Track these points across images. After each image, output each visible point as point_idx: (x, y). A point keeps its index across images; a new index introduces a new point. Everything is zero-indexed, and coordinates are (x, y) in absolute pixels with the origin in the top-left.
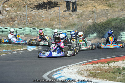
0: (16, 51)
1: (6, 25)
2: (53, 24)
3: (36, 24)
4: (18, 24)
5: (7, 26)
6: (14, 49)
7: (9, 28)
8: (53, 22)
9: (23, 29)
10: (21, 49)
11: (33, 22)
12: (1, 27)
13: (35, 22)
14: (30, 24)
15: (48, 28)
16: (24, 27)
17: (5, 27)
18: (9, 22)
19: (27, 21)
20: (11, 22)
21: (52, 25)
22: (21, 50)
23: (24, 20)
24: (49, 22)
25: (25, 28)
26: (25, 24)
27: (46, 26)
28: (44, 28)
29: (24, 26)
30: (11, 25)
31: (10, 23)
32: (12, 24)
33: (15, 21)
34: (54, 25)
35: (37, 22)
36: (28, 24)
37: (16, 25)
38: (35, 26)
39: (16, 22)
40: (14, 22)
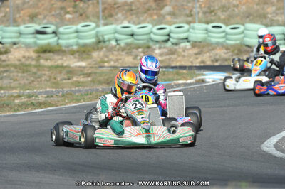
0: (175, 85)
1: (141, 18)
2: (268, 13)
3: (219, 13)
4: (173, 14)
5: (144, 21)
6: (169, 80)
7: (150, 26)
8: (266, 6)
9: (186, 27)
10: (187, 80)
11: (212, 9)
12: (129, 22)
13: (217, 8)
14: (205, 13)
15: (254, 23)
16: (189, 23)
17: (139, 23)
18: (148, 10)
19: (198, 5)
20: (153, 10)
21: (265, 16)
22: (189, 81)
23: (190, 5)
24: (256, 7)
25: (192, 25)
26: (192, 15)
27: (248, 17)
28: (243, 25)
29: (190, 19)
30: (155, 17)
31: (151, 12)
32: (157, 14)
33: (164, 6)
34: (270, 16)
35: (224, 8)
36: (198, 13)
37: (168, 18)
38: (219, 20)
39: (168, 9)
40: (162, 8)
